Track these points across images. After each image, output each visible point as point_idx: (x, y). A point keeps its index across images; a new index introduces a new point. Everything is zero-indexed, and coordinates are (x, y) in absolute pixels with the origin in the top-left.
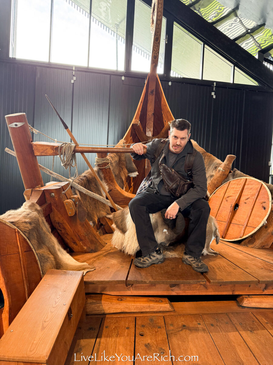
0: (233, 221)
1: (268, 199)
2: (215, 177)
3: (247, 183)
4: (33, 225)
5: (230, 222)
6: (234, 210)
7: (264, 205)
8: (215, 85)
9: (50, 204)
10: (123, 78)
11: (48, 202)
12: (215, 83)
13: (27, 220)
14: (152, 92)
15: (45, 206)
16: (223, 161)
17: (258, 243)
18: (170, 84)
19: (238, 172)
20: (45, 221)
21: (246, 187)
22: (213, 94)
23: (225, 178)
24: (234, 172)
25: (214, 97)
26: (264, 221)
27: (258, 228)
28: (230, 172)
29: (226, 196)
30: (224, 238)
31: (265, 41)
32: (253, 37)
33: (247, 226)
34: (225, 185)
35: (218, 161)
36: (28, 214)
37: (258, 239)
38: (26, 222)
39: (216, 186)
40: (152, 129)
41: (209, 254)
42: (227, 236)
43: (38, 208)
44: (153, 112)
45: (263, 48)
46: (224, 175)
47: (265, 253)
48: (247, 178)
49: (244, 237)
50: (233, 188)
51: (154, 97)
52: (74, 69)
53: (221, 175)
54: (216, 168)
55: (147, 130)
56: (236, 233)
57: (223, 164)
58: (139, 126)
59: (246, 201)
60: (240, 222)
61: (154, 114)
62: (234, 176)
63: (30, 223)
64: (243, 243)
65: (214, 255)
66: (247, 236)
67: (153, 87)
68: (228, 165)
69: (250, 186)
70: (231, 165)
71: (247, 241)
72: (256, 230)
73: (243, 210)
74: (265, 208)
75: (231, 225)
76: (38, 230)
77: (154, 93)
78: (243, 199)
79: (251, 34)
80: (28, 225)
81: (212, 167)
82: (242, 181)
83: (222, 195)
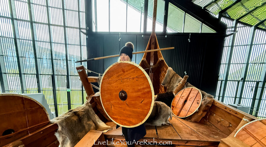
0: (183, 108)
1: (201, 99)
2: (178, 86)
3: (192, 90)
4: (85, 112)
5: (182, 109)
6: (184, 103)
7: (198, 102)
8: (190, 35)
9: (96, 102)
10: (143, 36)
11: (95, 101)
12: (190, 34)
13: (83, 111)
14: (153, 43)
15: (93, 103)
16: (183, 78)
17: (193, 119)
18: (166, 36)
19: (189, 84)
20: (92, 110)
21: (192, 92)
22: (189, 40)
23: (182, 87)
24: (187, 84)
25: (190, 41)
26: (197, 109)
27: (193, 113)
28: (185, 84)
29: (182, 96)
30: (178, 116)
31: (224, 5)
32: (217, 4)
33: (189, 111)
34: (182, 91)
35: (181, 78)
36: (84, 108)
37: (193, 118)
38: (82, 112)
39: (178, 91)
40: (153, 62)
41: (166, 124)
42: (179, 115)
43: (90, 104)
44: (153, 53)
45: (223, 9)
46: (182, 85)
47: (194, 125)
48: (193, 87)
49: (187, 116)
50: (186, 92)
51: (154, 46)
52: (120, 34)
53: (181, 86)
54: (179, 82)
55: (151, 62)
56: (184, 114)
57: (183, 79)
58: (145, 61)
59: (190, 99)
60: (186, 109)
61: (154, 54)
62: (187, 86)
63: (84, 112)
64: (186, 119)
65: (168, 125)
66: (188, 116)
67: (153, 41)
68: (184, 80)
69: (193, 92)
70: (186, 81)
71: (188, 118)
72: (192, 114)
73: (188, 103)
74: (198, 104)
75: (182, 110)
76: (88, 114)
77: (154, 44)
78: (189, 98)
79: (216, 2)
80: (83, 113)
81: (177, 82)
82: (190, 89)
83: (180, 95)
